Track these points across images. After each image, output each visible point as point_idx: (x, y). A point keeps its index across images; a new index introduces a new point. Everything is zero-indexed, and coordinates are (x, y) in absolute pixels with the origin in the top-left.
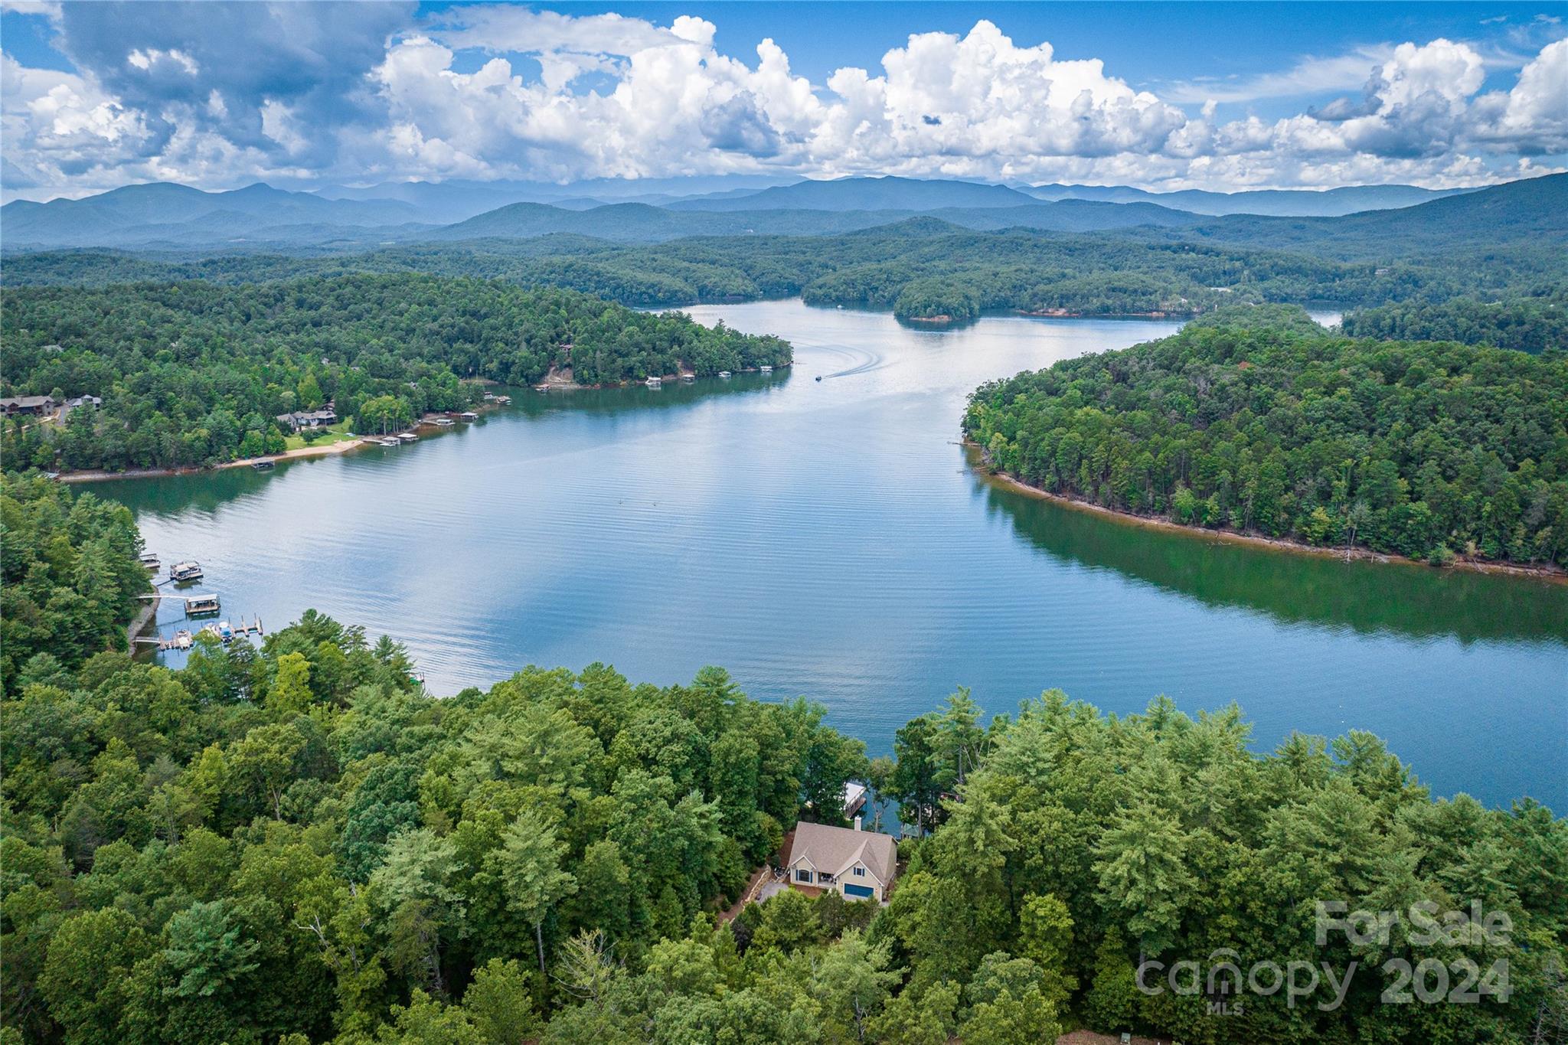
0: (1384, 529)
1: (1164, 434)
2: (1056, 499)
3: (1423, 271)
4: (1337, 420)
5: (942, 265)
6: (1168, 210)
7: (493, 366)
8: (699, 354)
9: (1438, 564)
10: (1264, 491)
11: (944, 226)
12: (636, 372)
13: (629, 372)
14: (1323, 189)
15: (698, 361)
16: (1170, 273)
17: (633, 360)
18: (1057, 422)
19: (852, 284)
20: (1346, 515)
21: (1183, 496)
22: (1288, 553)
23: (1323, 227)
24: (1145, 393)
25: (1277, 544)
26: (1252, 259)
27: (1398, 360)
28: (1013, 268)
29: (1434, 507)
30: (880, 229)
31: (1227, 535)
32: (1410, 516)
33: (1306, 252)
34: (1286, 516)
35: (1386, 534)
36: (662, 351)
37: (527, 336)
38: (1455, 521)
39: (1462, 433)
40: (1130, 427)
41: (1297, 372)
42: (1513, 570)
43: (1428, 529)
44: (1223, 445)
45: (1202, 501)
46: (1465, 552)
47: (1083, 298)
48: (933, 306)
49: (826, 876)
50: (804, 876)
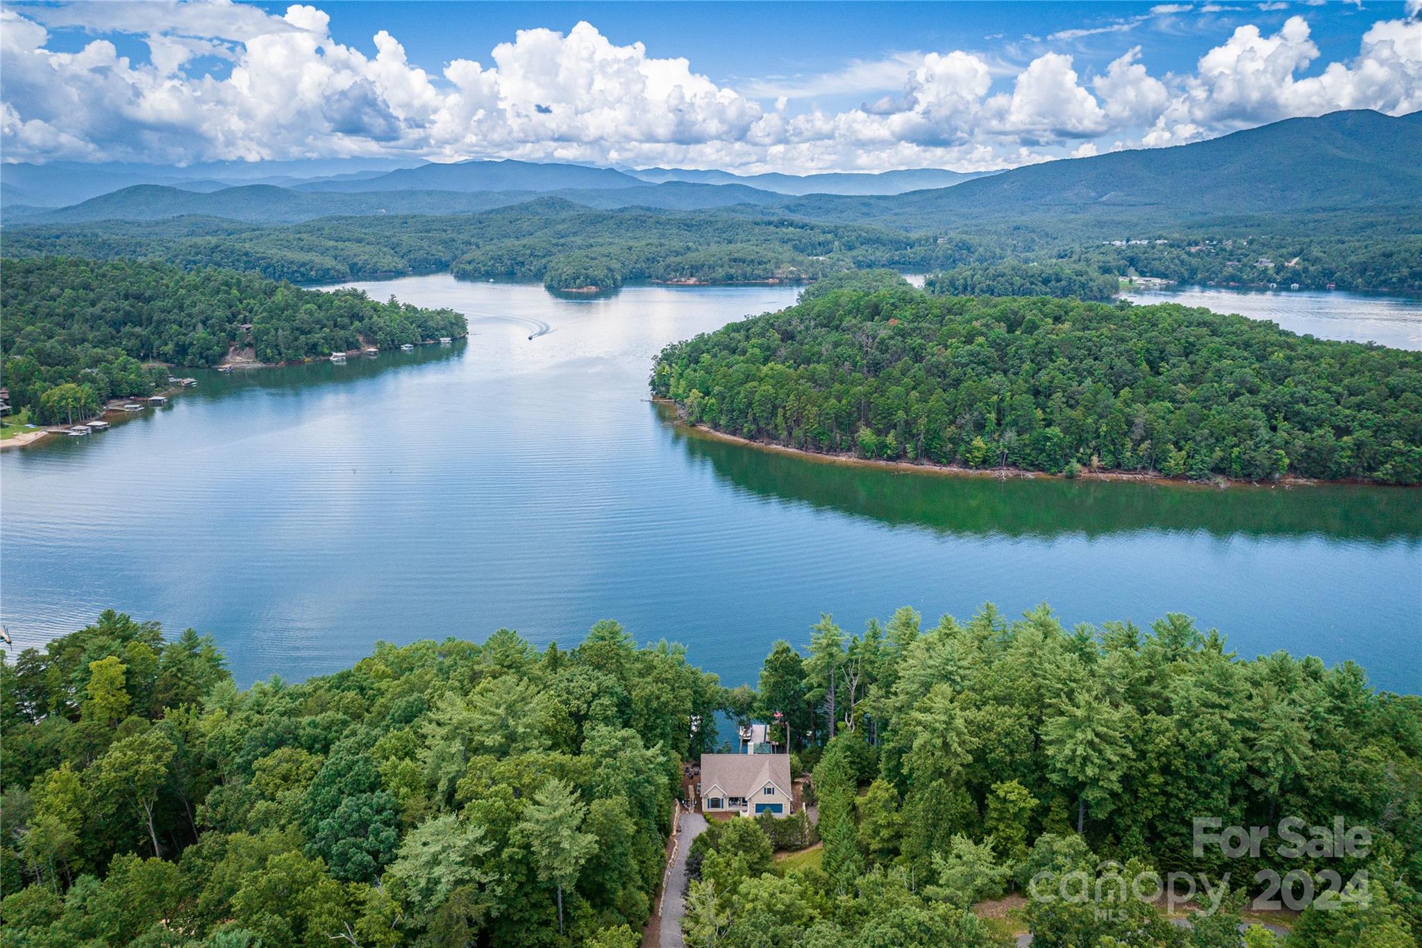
0: (1028, 451)
1: (842, 383)
2: (756, 445)
3: (973, 239)
4: (979, 364)
5: (578, 240)
6: (757, 191)
7: (169, 348)
8: (380, 329)
9: (1071, 476)
10: (933, 426)
11: (571, 206)
12: (319, 348)
13: (313, 349)
14: (876, 172)
15: (380, 336)
16: (776, 245)
17: (317, 337)
18: (748, 378)
19: (499, 259)
20: (998, 442)
21: (865, 434)
22: (956, 477)
23: (883, 204)
24: (816, 349)
25: (946, 470)
26: (840, 231)
27: (1016, 313)
28: (644, 243)
29: (1066, 431)
30: (511, 208)
31: (904, 465)
32: (1048, 439)
33: (876, 224)
34: (951, 446)
35: (1030, 455)
36: (343, 327)
37: (202, 317)
38: (1081, 441)
39: (1075, 370)
40: (812, 379)
41: (938, 326)
42: (1125, 477)
43: (1062, 449)
44: (895, 389)
45: (882, 438)
46: (1090, 465)
47: (709, 268)
48: (582, 278)
49: (734, 800)
50: (716, 802)
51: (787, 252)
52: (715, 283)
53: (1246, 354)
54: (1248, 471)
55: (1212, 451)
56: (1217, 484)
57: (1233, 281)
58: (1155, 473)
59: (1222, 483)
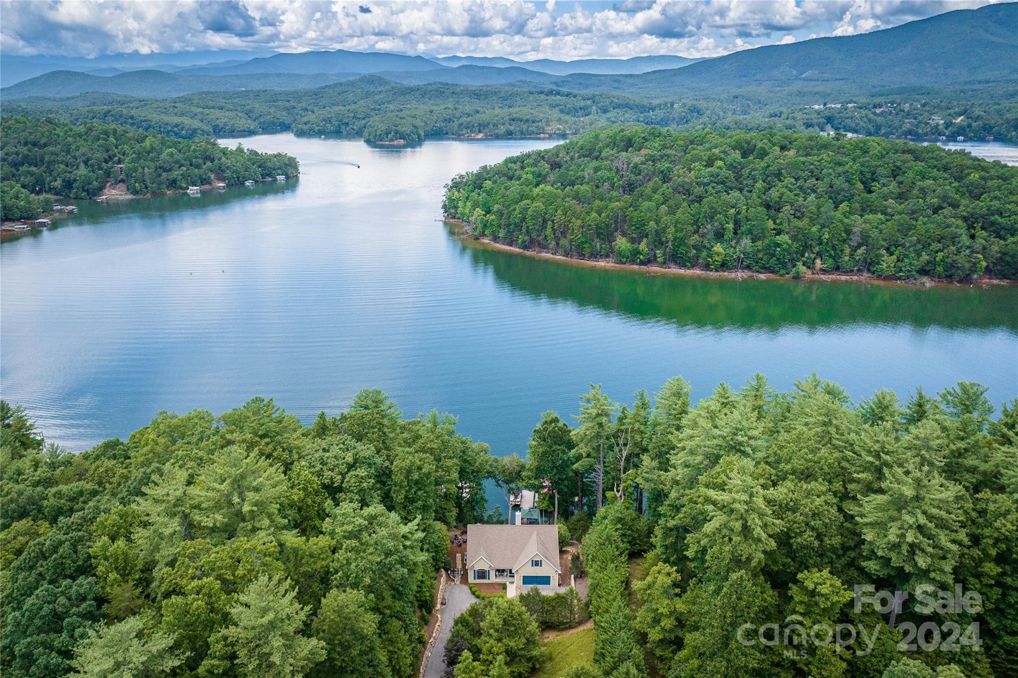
0: (760, 255)
1: (602, 200)
2: (528, 253)
4: (718, 184)
5: (392, 107)
6: (532, 72)
7: (57, 184)
8: (228, 168)
9: (797, 277)
10: (679, 235)
11: (387, 83)
12: (178, 183)
13: (173, 183)
15: (228, 174)
16: (547, 109)
17: (176, 174)
18: (522, 197)
19: (329, 121)
20: (735, 248)
21: (622, 243)
22: (699, 277)
23: (631, 81)
24: (580, 174)
25: (690, 272)
26: (597, 98)
27: (748, 143)
28: (442, 107)
29: (794, 238)
30: (341, 84)
31: (654, 269)
32: (778, 245)
33: (625, 94)
34: (695, 252)
35: (762, 259)
36: (198, 167)
37: (84, 158)
38: (806, 247)
39: (801, 188)
40: (577, 197)
41: (683, 154)
42: (843, 278)
43: (790, 254)
44: (646, 204)
45: (635, 246)
46: (814, 268)
47: (494, 125)
48: (393, 134)
49: (501, 572)
50: (482, 574)
51: (555, 114)
52: (498, 137)
53: (946, 175)
54: (950, 273)
55: (919, 255)
56: (923, 284)
57: (910, 134)
58: (869, 275)
59: (928, 283)
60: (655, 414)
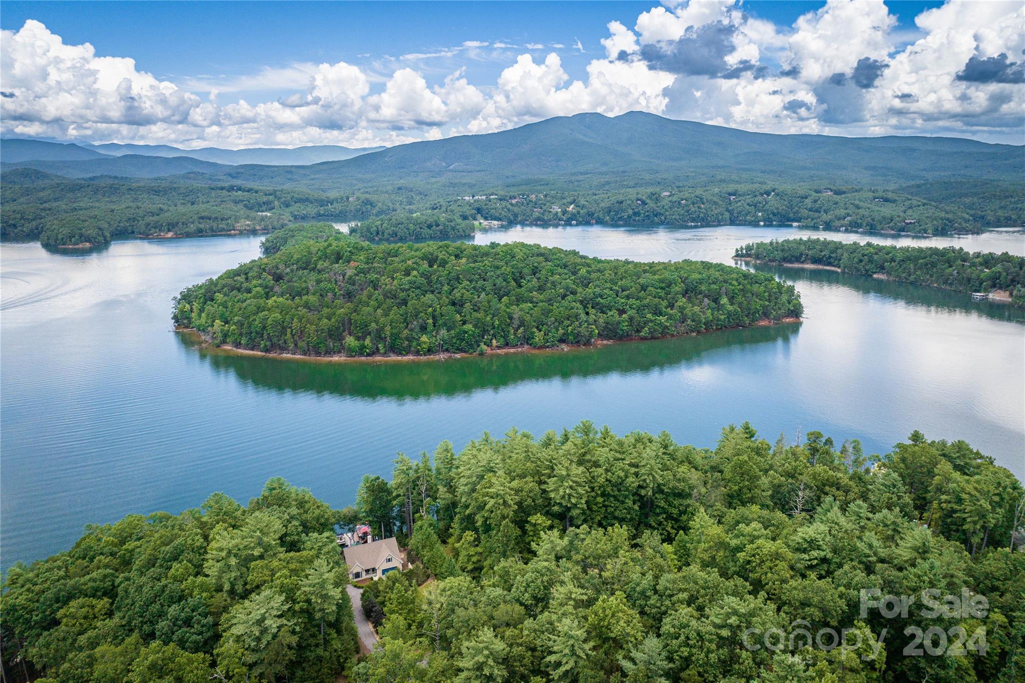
0: (454, 341)
1: (328, 307)
2: (271, 355)
3: (373, 198)
4: (416, 289)
5: (62, 205)
6: (202, 162)
9: (482, 354)
10: (395, 331)
14: (290, 147)
16: (231, 205)
18: (260, 309)
20: (436, 337)
21: (350, 341)
22: (413, 361)
23: (302, 171)
24: (304, 285)
25: (406, 358)
26: (278, 193)
27: (432, 254)
28: (123, 206)
29: (475, 326)
31: (378, 358)
32: (466, 332)
33: (302, 187)
34: (407, 342)
35: (456, 343)
38: (485, 331)
39: (474, 288)
40: (307, 306)
41: (384, 265)
42: (512, 350)
43: (474, 337)
44: (366, 310)
45: (362, 342)
46: (491, 346)
47: (183, 224)
48: (77, 237)
49: (367, 571)
50: (357, 575)
51: (241, 210)
52: (189, 235)
53: (566, 271)
54: (578, 340)
55: (557, 330)
56: (563, 349)
57: (539, 220)
58: (528, 346)
59: (565, 348)
60: (434, 465)
